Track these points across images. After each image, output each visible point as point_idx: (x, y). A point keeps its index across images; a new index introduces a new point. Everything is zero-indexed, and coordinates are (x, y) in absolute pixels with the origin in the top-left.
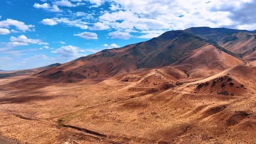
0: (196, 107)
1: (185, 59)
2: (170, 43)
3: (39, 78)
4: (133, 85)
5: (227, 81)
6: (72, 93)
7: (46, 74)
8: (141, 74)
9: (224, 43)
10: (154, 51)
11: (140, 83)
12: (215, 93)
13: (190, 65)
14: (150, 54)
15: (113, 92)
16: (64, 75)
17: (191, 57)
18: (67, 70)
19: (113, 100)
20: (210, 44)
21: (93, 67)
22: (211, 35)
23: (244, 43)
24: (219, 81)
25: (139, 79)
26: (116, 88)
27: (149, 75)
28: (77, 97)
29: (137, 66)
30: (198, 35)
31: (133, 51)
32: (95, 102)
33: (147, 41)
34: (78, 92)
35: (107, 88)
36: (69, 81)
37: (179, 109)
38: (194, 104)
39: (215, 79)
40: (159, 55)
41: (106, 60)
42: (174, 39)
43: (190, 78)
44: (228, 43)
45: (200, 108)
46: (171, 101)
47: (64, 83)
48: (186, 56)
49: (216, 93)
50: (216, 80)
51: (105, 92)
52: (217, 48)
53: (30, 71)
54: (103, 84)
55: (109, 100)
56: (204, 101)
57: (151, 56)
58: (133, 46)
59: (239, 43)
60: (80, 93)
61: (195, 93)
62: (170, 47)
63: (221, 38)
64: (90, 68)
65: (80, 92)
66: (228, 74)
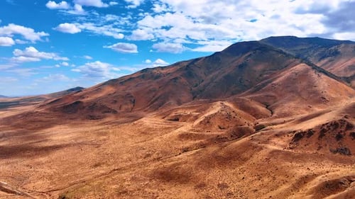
0: (297, 177)
1: (264, 85)
2: (241, 59)
3: (48, 112)
4: (186, 128)
5: (346, 130)
6: (93, 138)
7: (59, 105)
8: (198, 108)
9: (320, 60)
10: (217, 72)
11: (197, 126)
12: (326, 151)
13: (273, 94)
14: (211, 76)
15: (155, 139)
16: (84, 107)
17: (274, 82)
18: (89, 99)
19: (155, 156)
20: (301, 62)
21: (128, 96)
22: (299, 48)
23: (350, 60)
24: (331, 128)
25: (196, 118)
26: (159, 133)
27: (212, 112)
28: (98, 146)
29: (193, 94)
30: (280, 48)
31: (185, 72)
32: (125, 158)
33: (206, 57)
34: (102, 138)
35: (147, 132)
36: (91, 116)
37: (266, 180)
38: (291, 171)
39: (323, 125)
40: (225, 77)
41: (147, 85)
42: (247, 55)
43: (276, 117)
44: (326, 60)
45: (305, 180)
46: (250, 162)
47: (83, 120)
48: (266, 81)
49: (328, 151)
50: (325, 127)
51: (143, 138)
52: (313, 68)
53: (39, 98)
54: (141, 125)
55: (149, 155)
56: (309, 164)
57: (212, 80)
58: (186, 64)
59: (342, 61)
60: (105, 140)
61: (291, 148)
62: (241, 67)
63: (314, 53)
64: (123, 97)
65: (105, 137)
66: (345, 117)
